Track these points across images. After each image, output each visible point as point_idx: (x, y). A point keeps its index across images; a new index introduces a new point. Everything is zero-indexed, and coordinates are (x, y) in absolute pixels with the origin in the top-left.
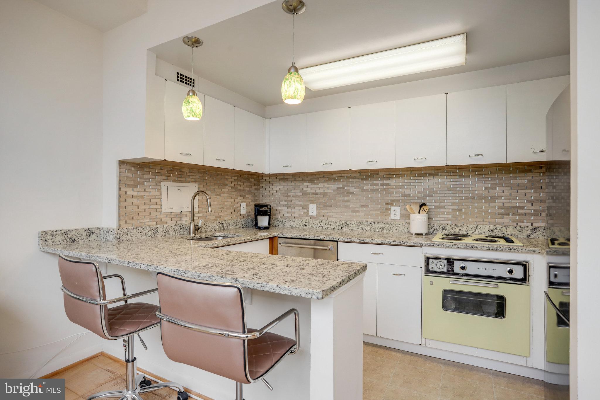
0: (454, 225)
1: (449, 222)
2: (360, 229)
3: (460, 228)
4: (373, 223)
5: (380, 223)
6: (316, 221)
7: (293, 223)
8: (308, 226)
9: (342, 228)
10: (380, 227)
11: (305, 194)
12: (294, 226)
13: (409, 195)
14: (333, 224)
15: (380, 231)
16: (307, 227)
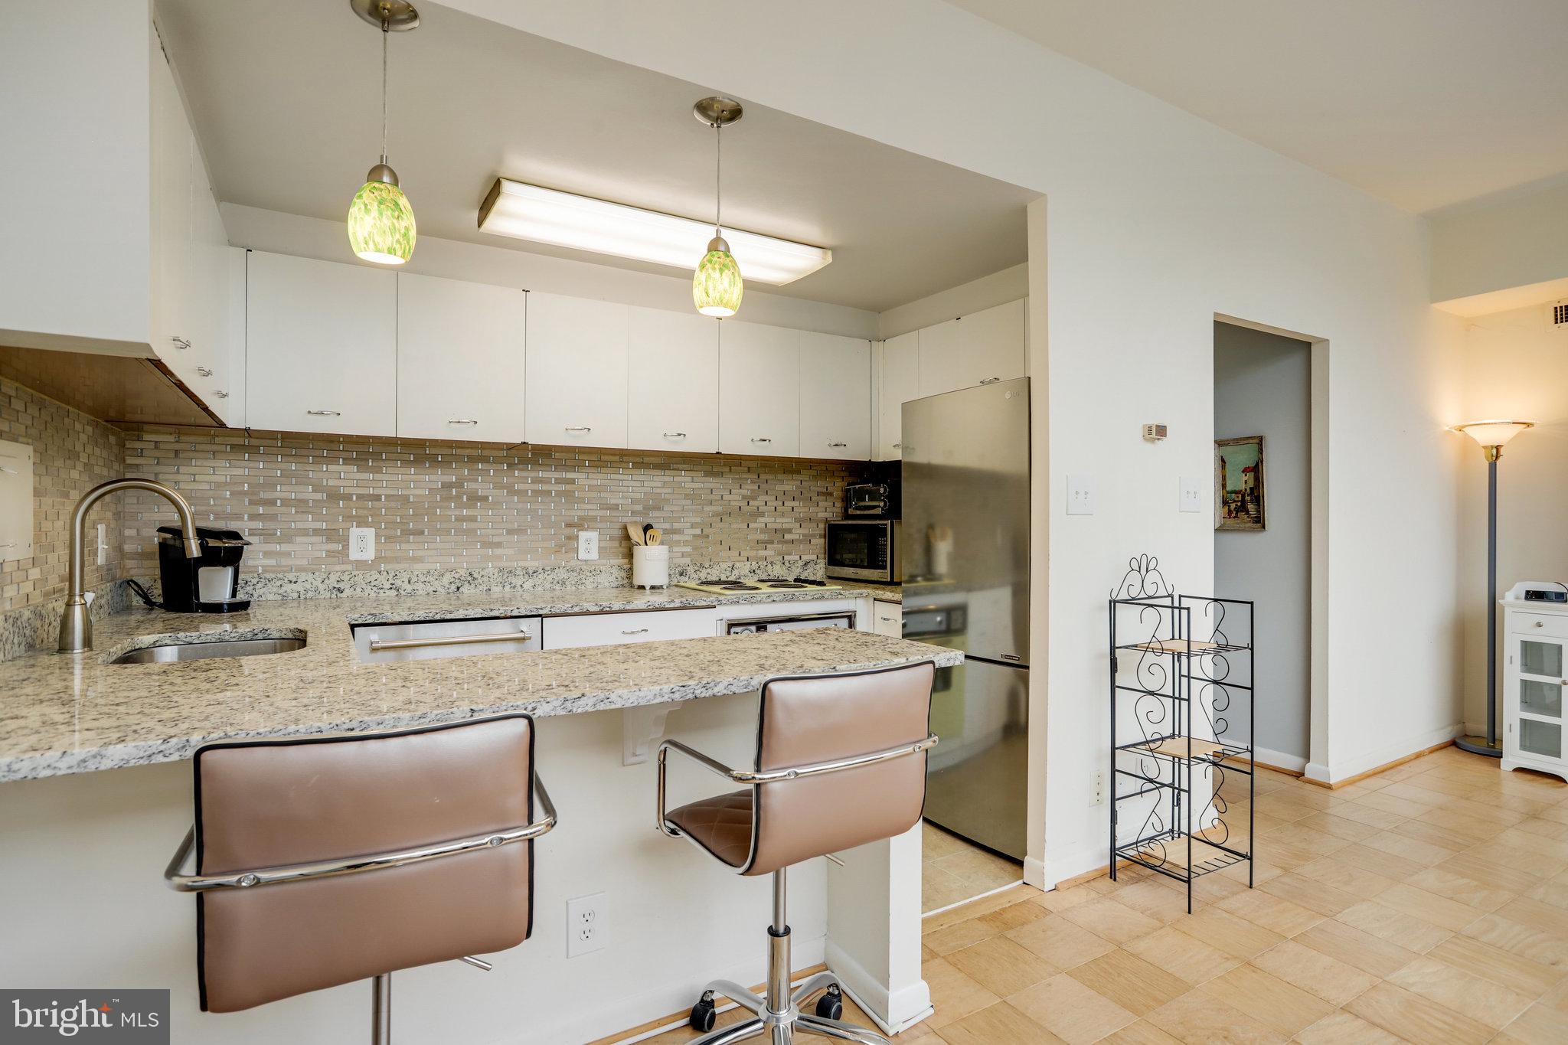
0: (699, 565)
1: (687, 560)
2: (507, 588)
3: (709, 571)
4: (540, 571)
5: (556, 571)
6: (377, 576)
7: (288, 587)
8: (348, 592)
9: (458, 588)
10: (558, 579)
11: (334, 496)
12: (295, 595)
13: (616, 507)
14: (432, 579)
15: (557, 587)
16: (344, 595)
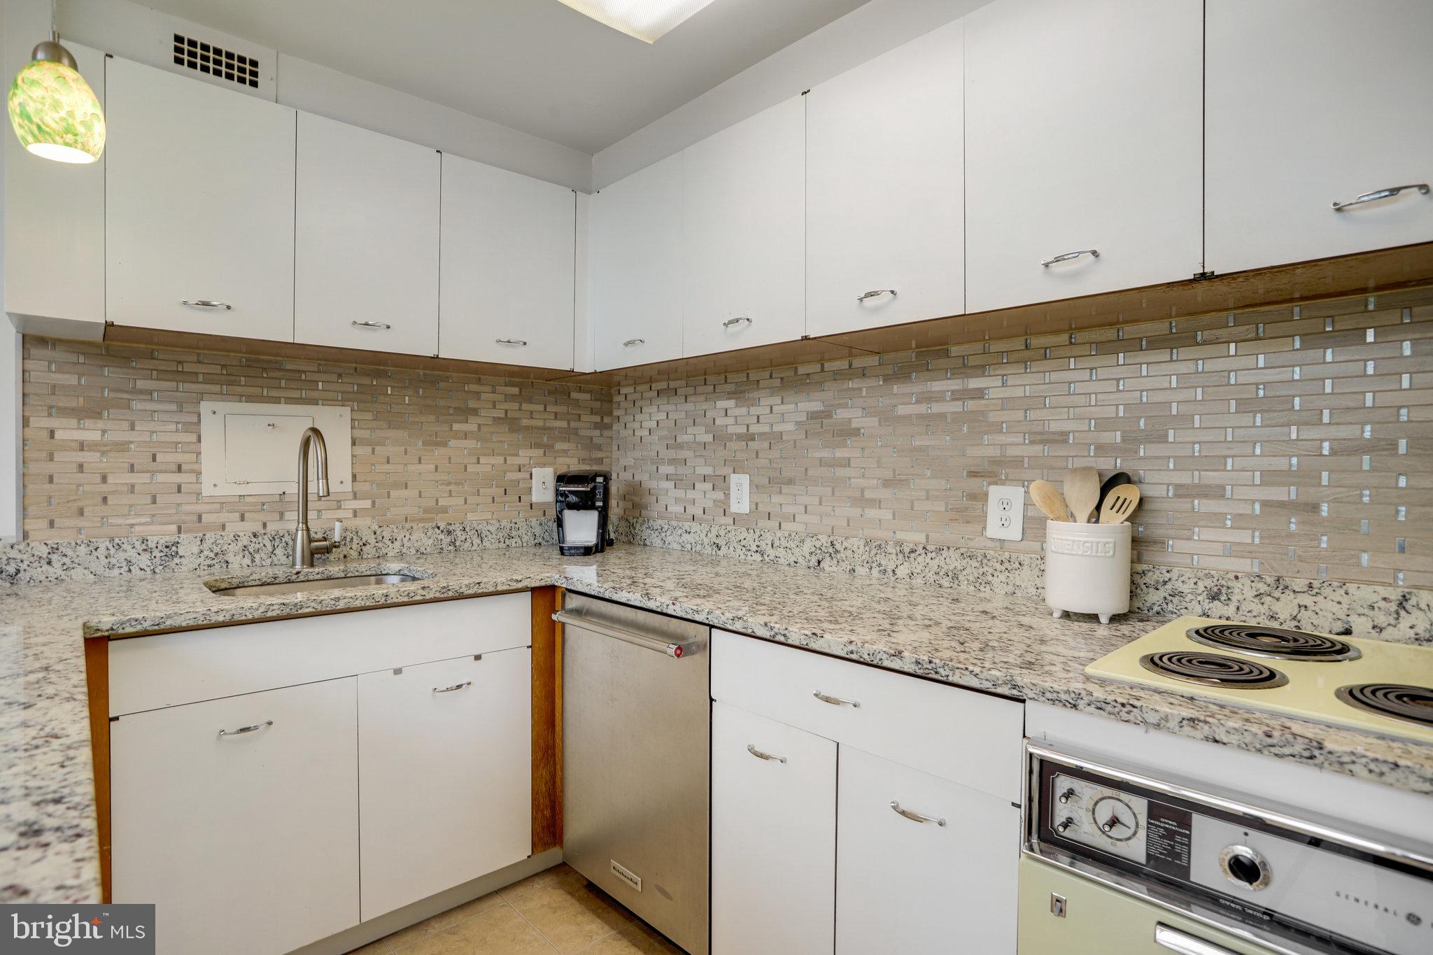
0: (1269, 580)
1: (1245, 565)
2: (875, 571)
3: (1306, 600)
4: (920, 550)
5: (945, 553)
6: (745, 534)
8: (724, 550)
9: (819, 562)
10: (946, 567)
13: (1062, 438)
14: (793, 546)
15: (946, 582)
16: (721, 553)
